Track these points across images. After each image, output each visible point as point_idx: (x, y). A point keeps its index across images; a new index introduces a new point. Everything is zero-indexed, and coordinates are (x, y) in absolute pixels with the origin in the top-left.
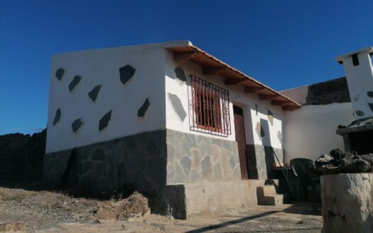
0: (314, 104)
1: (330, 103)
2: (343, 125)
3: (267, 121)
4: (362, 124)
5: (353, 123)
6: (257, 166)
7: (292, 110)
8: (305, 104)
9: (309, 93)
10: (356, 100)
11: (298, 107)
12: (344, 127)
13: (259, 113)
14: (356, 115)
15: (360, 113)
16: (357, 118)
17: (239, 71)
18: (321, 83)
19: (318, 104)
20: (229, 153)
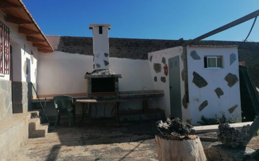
0: (63, 51)
1: (74, 53)
2: (89, 72)
3: (29, 60)
4: (100, 73)
5: (94, 72)
6: (23, 101)
7: (46, 52)
8: (57, 50)
9: (60, 42)
10: (97, 56)
11: (51, 51)
12: (90, 74)
13: (26, 53)
14: (96, 66)
15: (98, 66)
16: (96, 68)
17: (30, 14)
18: (70, 37)
19: (66, 52)
20: (5, 93)
